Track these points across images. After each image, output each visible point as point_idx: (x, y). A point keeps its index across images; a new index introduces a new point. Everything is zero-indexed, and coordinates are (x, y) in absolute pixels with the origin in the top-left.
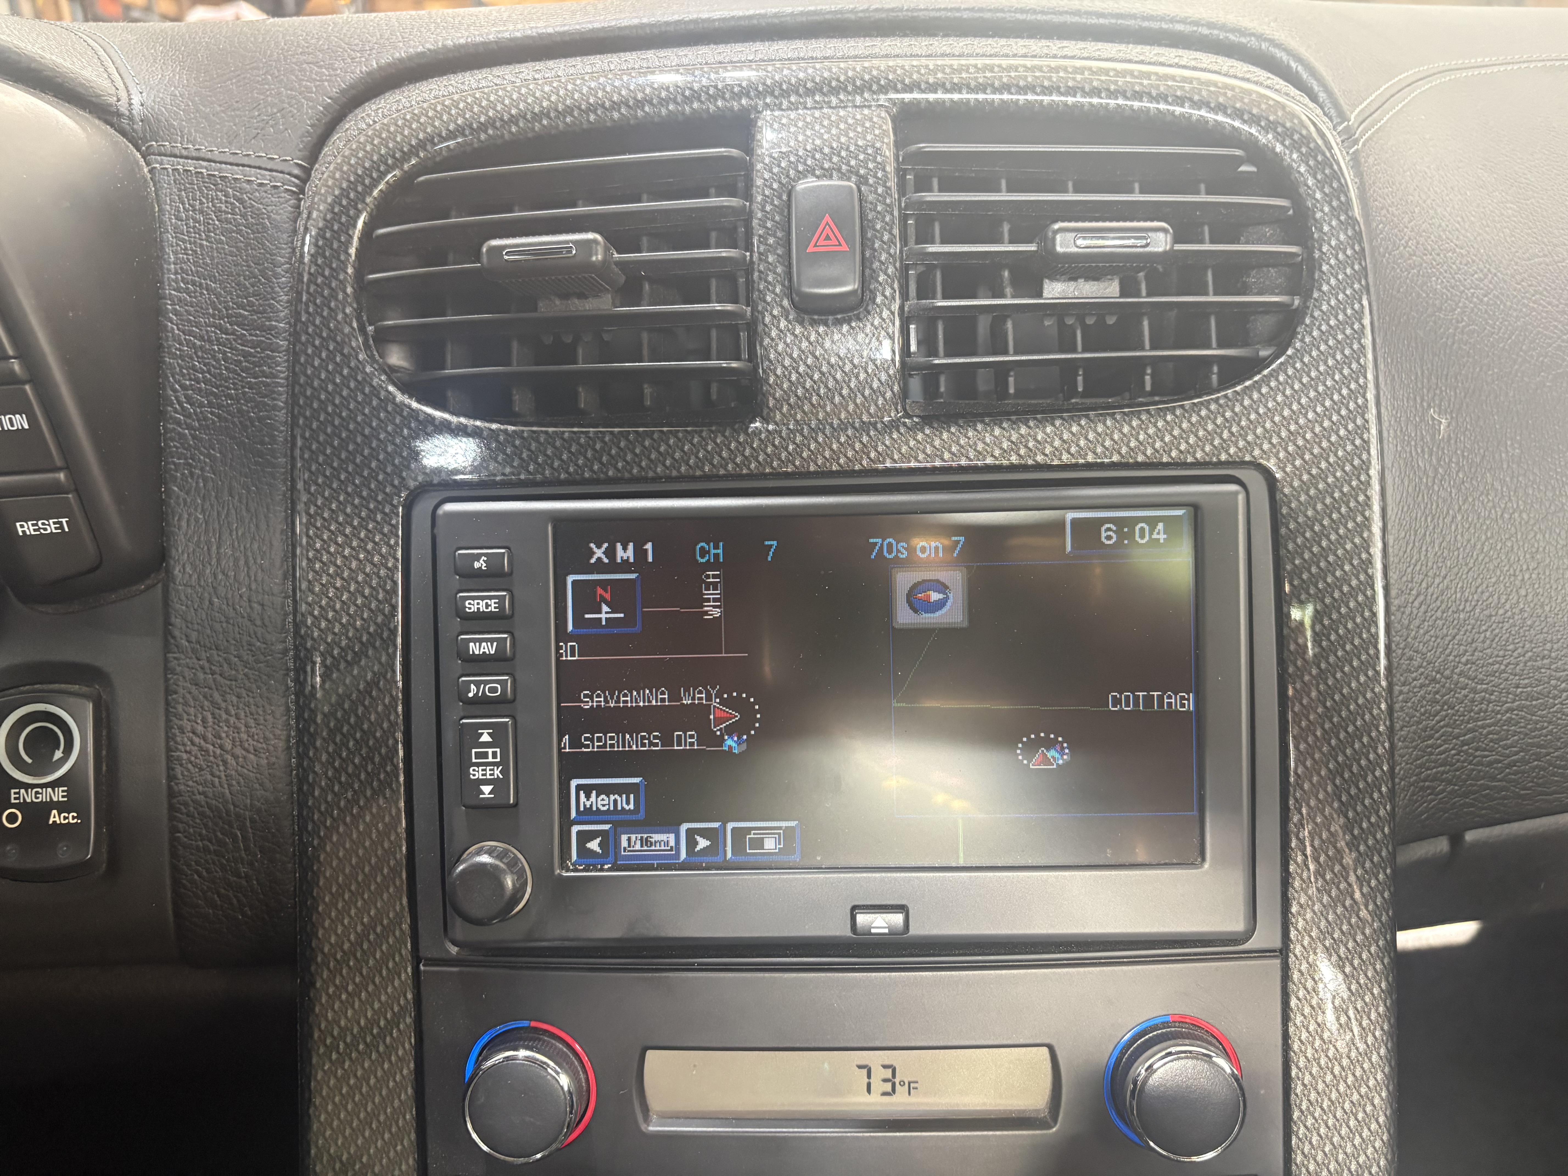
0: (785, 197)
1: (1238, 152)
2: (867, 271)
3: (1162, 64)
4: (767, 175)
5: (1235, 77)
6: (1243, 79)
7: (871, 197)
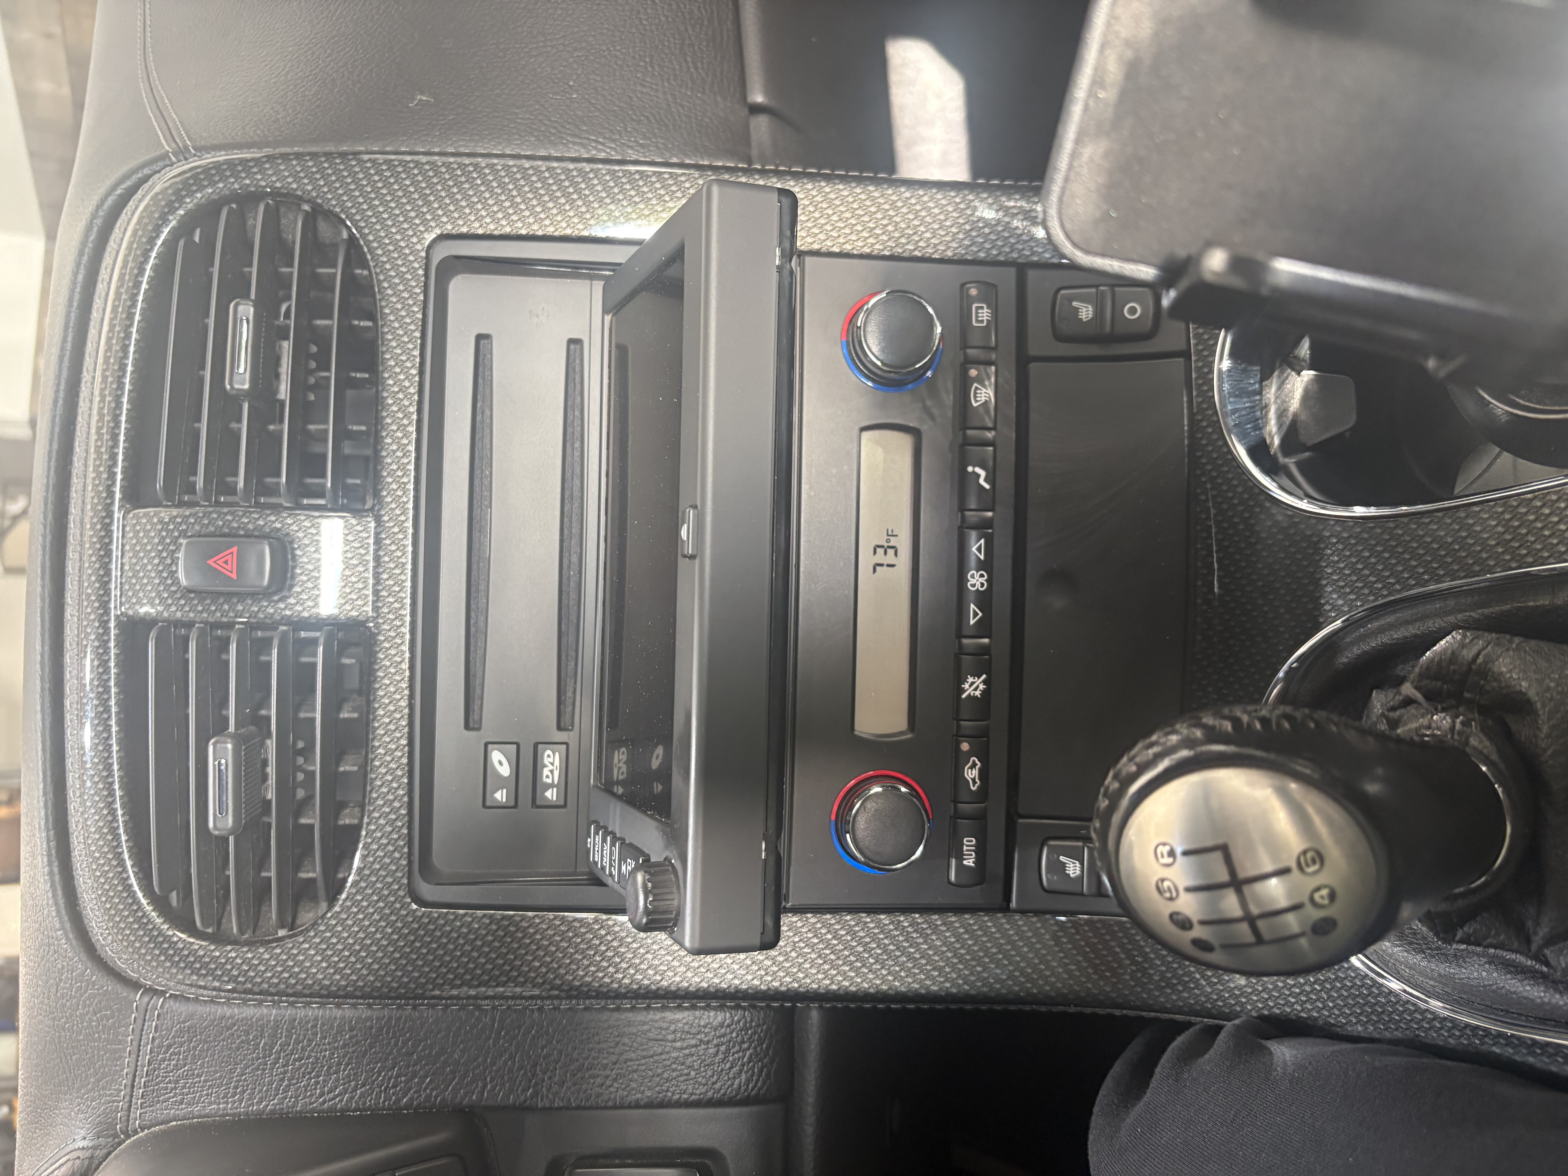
0: (192, 595)
1: (181, 243)
2: (256, 533)
3: (107, 294)
4: (173, 608)
5: (122, 239)
6: (124, 234)
7: (197, 527)
